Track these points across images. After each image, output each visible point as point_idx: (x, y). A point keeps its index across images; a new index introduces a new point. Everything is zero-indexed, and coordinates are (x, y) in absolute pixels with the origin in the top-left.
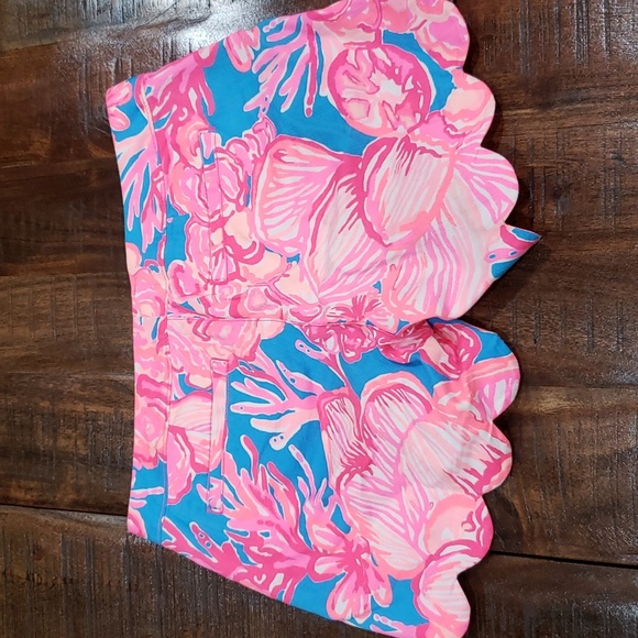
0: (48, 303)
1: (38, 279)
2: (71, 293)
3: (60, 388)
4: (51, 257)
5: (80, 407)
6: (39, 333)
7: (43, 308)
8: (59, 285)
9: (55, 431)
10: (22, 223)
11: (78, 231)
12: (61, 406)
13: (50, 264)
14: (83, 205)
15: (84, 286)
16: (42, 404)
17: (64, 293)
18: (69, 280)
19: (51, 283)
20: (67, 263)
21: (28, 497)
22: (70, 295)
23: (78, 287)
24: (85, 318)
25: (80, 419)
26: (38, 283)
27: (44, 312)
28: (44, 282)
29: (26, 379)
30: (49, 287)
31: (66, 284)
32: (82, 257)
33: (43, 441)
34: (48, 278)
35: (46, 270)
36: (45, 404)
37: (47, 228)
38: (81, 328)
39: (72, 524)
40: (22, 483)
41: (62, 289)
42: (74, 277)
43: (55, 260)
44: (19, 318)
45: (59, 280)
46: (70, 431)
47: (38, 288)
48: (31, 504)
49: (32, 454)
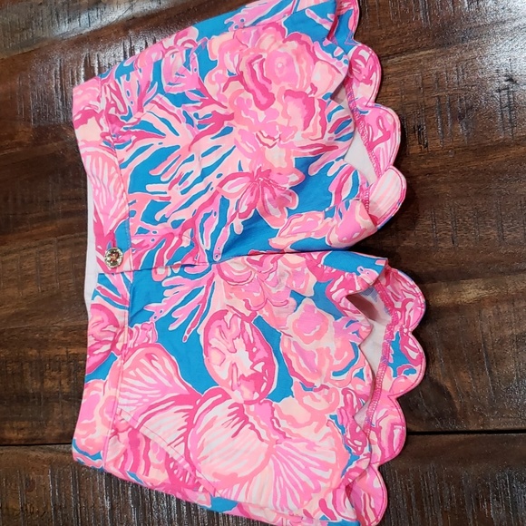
0: (34, 264)
1: (24, 245)
2: (53, 253)
3: (45, 336)
4: (35, 226)
5: (63, 352)
6: (26, 291)
7: (29, 270)
8: (42, 248)
9: (42, 375)
10: (9, 201)
11: (57, 200)
12: (47, 352)
13: (34, 232)
14: (60, 179)
15: (63, 247)
16: (30, 353)
17: (48, 254)
18: (50, 243)
19: (35, 247)
20: (49, 229)
21: (21, 436)
22: (52, 255)
23: (59, 248)
24: (66, 273)
25: (63, 361)
26: (24, 249)
27: (30, 272)
28: (29, 248)
29: (16, 333)
30: (33, 251)
31: (48, 246)
32: (60, 222)
33: (33, 385)
34: (33, 244)
35: (31, 237)
36: (33, 352)
37: (32, 202)
38: (62, 282)
39: (60, 455)
40: (15, 424)
41: (45, 251)
42: (55, 239)
43: (38, 228)
44: (9, 280)
45: (43, 244)
46: (54, 373)
47: (24, 253)
48: (23, 442)
49: (23, 398)
